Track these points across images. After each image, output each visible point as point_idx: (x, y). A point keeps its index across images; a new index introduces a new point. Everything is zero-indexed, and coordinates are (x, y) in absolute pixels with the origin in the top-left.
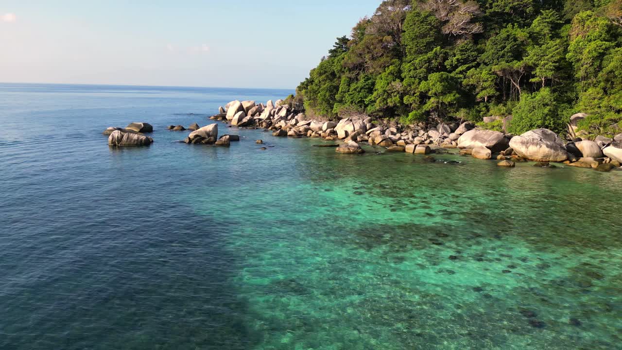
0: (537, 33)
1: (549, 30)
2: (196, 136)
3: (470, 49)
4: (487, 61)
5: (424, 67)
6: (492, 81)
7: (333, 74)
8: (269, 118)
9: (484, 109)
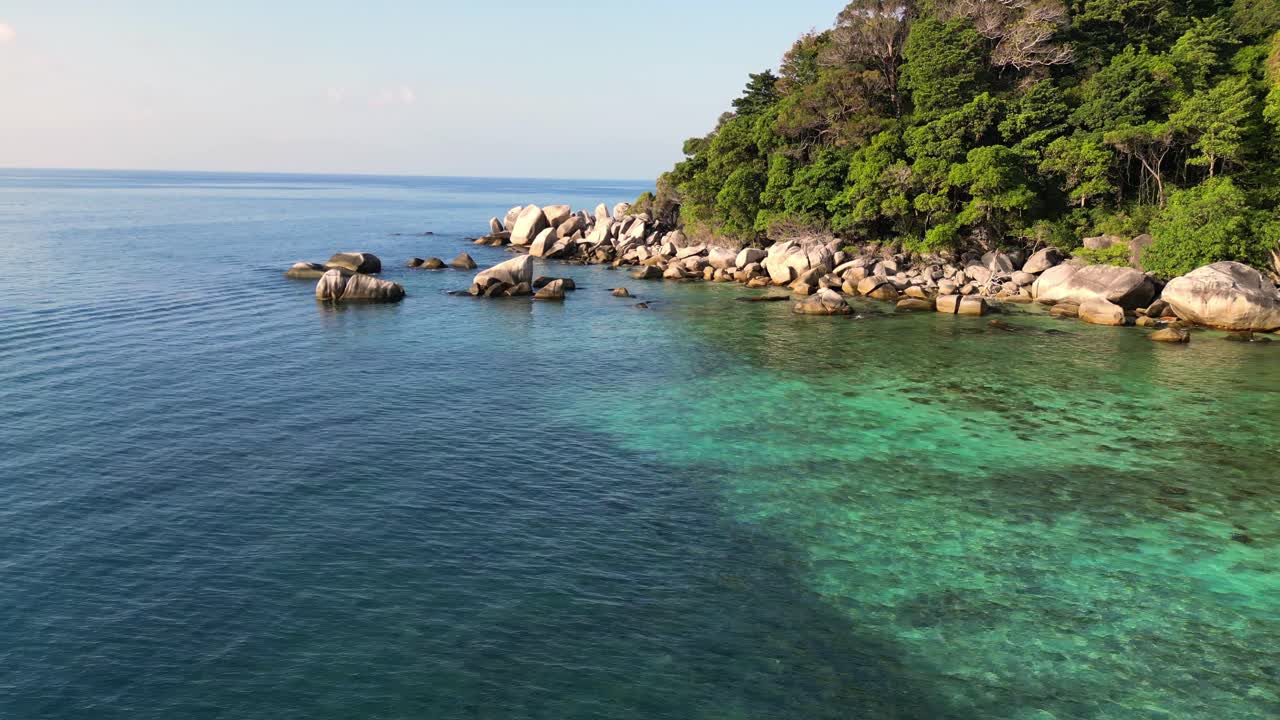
0: (1188, 64)
1: (1213, 58)
2: (492, 281)
3: (1051, 98)
4: (1089, 122)
5: (955, 135)
6: (1103, 163)
7: (752, 150)
8: (607, 241)
9: (1083, 221)
